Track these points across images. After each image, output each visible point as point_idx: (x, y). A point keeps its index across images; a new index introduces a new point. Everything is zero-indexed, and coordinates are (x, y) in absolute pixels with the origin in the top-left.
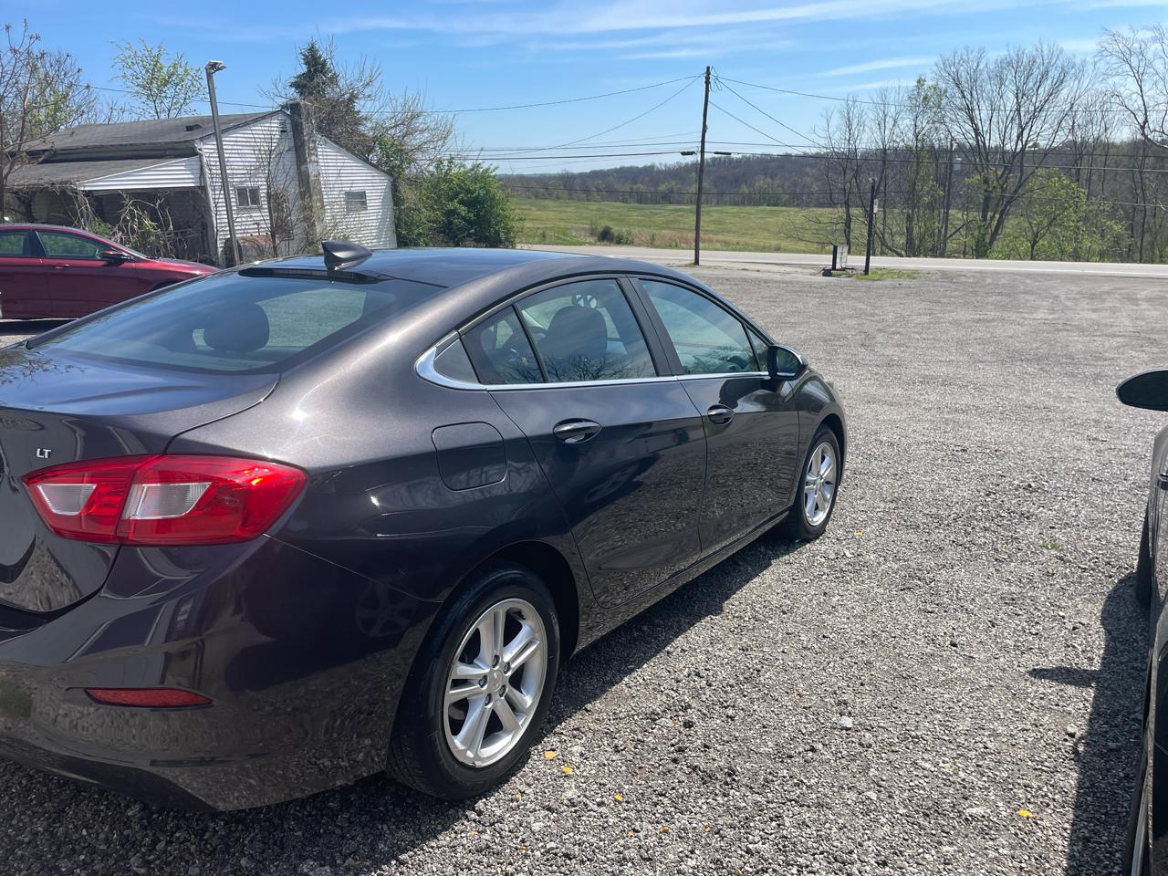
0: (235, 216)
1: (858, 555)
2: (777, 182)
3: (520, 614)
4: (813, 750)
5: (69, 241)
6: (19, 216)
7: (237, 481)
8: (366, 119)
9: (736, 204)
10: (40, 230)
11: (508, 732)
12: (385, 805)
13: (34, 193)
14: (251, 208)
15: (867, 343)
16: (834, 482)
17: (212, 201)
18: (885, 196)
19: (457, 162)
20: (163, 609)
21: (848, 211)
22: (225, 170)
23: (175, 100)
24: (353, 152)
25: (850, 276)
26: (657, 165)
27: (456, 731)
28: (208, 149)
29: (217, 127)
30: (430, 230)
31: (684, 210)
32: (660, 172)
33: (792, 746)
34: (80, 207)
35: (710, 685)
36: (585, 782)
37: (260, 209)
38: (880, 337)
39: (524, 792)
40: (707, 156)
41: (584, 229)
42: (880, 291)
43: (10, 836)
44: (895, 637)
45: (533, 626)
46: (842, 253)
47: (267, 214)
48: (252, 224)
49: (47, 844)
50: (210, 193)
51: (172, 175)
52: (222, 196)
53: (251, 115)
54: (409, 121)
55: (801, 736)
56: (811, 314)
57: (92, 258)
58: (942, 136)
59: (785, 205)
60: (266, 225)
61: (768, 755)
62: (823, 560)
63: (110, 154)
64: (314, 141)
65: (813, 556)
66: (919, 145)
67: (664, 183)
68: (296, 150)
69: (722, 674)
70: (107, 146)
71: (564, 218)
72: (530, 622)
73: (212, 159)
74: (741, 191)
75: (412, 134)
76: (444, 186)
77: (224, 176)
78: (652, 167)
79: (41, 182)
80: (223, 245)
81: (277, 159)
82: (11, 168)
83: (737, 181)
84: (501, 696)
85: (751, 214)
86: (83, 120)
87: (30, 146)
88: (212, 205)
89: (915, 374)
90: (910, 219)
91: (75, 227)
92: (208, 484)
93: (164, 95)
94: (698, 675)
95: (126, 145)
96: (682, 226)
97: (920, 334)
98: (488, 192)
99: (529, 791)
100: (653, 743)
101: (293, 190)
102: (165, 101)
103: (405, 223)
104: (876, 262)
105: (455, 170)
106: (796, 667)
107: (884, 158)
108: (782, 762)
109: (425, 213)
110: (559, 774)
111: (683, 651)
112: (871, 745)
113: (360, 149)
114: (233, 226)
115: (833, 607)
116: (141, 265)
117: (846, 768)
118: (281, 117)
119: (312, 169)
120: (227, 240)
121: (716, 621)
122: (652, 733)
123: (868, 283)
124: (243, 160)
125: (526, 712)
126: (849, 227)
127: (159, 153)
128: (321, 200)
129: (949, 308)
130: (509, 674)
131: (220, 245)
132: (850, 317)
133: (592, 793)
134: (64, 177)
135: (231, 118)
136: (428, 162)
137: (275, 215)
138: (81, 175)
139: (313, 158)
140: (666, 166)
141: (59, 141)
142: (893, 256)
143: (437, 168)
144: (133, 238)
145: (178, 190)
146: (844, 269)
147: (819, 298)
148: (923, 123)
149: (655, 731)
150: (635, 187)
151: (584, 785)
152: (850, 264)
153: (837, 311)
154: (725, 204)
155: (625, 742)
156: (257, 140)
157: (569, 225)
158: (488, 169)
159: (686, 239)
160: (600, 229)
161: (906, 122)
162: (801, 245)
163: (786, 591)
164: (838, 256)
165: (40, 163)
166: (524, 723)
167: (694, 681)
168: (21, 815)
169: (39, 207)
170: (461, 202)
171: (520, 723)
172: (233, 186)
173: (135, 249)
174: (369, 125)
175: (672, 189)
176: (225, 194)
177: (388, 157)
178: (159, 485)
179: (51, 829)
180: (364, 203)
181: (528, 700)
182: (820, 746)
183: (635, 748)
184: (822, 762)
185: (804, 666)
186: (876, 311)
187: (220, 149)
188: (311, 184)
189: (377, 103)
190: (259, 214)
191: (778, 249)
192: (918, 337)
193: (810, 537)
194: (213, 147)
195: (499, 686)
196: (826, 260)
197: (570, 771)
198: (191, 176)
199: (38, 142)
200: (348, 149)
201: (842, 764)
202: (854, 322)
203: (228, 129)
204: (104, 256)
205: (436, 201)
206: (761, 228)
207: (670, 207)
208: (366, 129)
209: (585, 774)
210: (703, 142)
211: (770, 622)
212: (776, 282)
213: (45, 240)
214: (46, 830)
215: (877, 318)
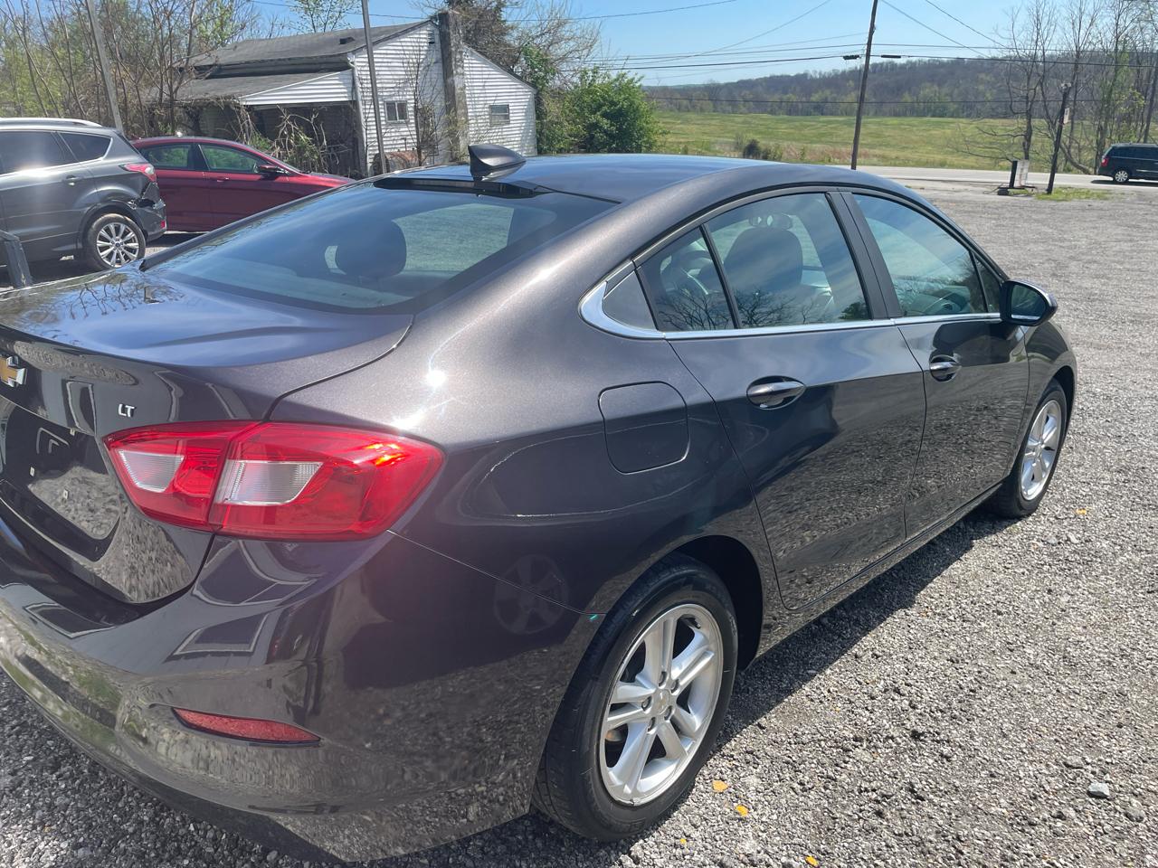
0: (383, 131)
1: (1086, 541)
2: (945, 90)
3: (693, 620)
4: (1061, 816)
5: (233, 155)
6: (190, 130)
7: (356, 462)
8: (512, 28)
9: (896, 115)
10: (202, 143)
11: (672, 760)
12: (524, 832)
13: (201, 108)
14: (399, 123)
15: (1059, 273)
16: (1055, 448)
17: (362, 116)
18: (1075, 104)
19: (601, 72)
20: (265, 618)
21: (1029, 122)
22: (376, 84)
23: (331, 14)
24: (498, 64)
25: (1029, 195)
26: (811, 72)
27: (612, 761)
28: (359, 62)
29: (369, 39)
30: (571, 144)
31: (837, 121)
32: (813, 80)
33: (1033, 808)
34: (242, 122)
35: (914, 707)
36: (764, 832)
37: (407, 123)
38: (1073, 266)
39: (689, 836)
40: (873, 60)
41: (727, 143)
42: (1068, 213)
43: (115, 822)
44: (1151, 659)
45: (708, 635)
46: (1022, 169)
47: (414, 129)
48: (400, 139)
49: (152, 837)
50: (361, 107)
51: (325, 90)
52: (372, 111)
53: (401, 26)
54: (554, 30)
55: (1044, 795)
56: (988, 238)
57: (250, 172)
58: (1148, 37)
59: (952, 116)
60: (413, 141)
61: (1002, 817)
62: (1041, 544)
63: (271, 69)
64: (461, 53)
65: (1028, 539)
66: (1120, 47)
67: (817, 92)
68: (443, 62)
69: (928, 694)
70: (267, 61)
71: (707, 131)
72: (703, 630)
73: (364, 73)
74: (904, 100)
75: (557, 43)
76: (587, 99)
77: (374, 89)
78: (805, 75)
79: (207, 96)
80: (372, 160)
81: (424, 72)
82: (180, 84)
83: (898, 90)
84: (666, 718)
85: (915, 126)
86: (246, 35)
87: (197, 61)
88: (363, 120)
89: (1124, 312)
90: (1101, 130)
91: (237, 141)
92: (320, 464)
93: (321, 8)
94: (897, 691)
95: (284, 60)
96: (834, 139)
97: (1122, 263)
98: (632, 104)
99: (696, 835)
100: (848, 784)
101: (439, 104)
102: (322, 15)
103: (548, 139)
104: (1061, 179)
105: (599, 81)
106: (1024, 692)
107: (1078, 62)
108: (1023, 831)
109: (567, 127)
110: (731, 814)
111: (875, 656)
112: (1142, 818)
113: (505, 61)
114: (382, 142)
115: (1063, 610)
116: (295, 179)
117: (1112, 850)
118: (429, 28)
119: (457, 81)
120: (376, 155)
121: (913, 618)
122: (846, 768)
123: (1053, 203)
124: (393, 73)
125: (693, 737)
126: (1029, 140)
127: (314, 67)
128: (466, 114)
129: (1151, 235)
130: (677, 693)
131: (370, 160)
132: (1035, 242)
133: (776, 848)
134: (229, 92)
135: (382, 30)
136: (572, 73)
137: (421, 130)
138: (243, 90)
139: (459, 70)
140: (820, 74)
141: (224, 57)
142: (1078, 173)
143: (581, 79)
144: (290, 153)
145: (331, 105)
146: (1023, 187)
147: (995, 219)
148: (1127, 22)
149: (848, 766)
150: (785, 97)
151: (764, 835)
152: (1030, 182)
153: (1017, 235)
154: (884, 115)
155: (811, 778)
156: (406, 52)
157: (713, 139)
158: (633, 79)
159: (839, 153)
160: (746, 143)
161: (1106, 22)
162: (971, 160)
163: (998, 584)
164: (1018, 172)
165: (207, 79)
166: (691, 749)
167: (893, 700)
168: (128, 796)
169: (207, 121)
170: (605, 115)
171: (686, 749)
172: (382, 100)
173: (292, 163)
174: (515, 34)
175: (826, 98)
176: (374, 108)
177: (533, 68)
178: (266, 462)
179: (158, 819)
180: (507, 117)
181: (697, 721)
182: (1072, 813)
183: (826, 788)
184: (1079, 838)
185: (1036, 691)
186: (1065, 236)
187: (371, 63)
188: (457, 99)
189: (523, 10)
190: (407, 129)
191: (942, 165)
192: (1119, 267)
193: (1023, 513)
194: (365, 60)
195: (664, 709)
196: (1003, 177)
197: (744, 812)
198: (345, 90)
199: (204, 56)
200: (493, 61)
201: (1105, 843)
202: (1041, 247)
203: (380, 41)
204: (262, 170)
205: (578, 113)
206: (924, 142)
207: (823, 118)
208: (512, 39)
209: (764, 819)
210: (869, 44)
211: (983, 625)
212: (944, 201)
213: (209, 153)
214: (152, 820)
215: (1066, 244)
